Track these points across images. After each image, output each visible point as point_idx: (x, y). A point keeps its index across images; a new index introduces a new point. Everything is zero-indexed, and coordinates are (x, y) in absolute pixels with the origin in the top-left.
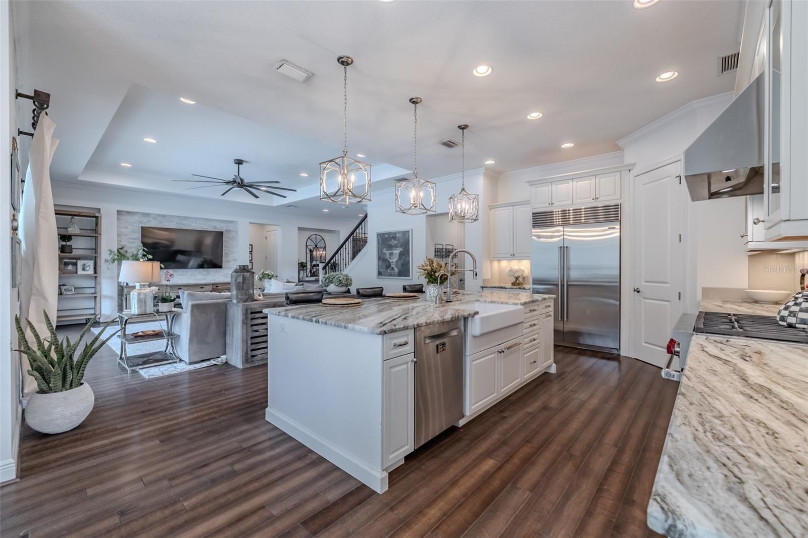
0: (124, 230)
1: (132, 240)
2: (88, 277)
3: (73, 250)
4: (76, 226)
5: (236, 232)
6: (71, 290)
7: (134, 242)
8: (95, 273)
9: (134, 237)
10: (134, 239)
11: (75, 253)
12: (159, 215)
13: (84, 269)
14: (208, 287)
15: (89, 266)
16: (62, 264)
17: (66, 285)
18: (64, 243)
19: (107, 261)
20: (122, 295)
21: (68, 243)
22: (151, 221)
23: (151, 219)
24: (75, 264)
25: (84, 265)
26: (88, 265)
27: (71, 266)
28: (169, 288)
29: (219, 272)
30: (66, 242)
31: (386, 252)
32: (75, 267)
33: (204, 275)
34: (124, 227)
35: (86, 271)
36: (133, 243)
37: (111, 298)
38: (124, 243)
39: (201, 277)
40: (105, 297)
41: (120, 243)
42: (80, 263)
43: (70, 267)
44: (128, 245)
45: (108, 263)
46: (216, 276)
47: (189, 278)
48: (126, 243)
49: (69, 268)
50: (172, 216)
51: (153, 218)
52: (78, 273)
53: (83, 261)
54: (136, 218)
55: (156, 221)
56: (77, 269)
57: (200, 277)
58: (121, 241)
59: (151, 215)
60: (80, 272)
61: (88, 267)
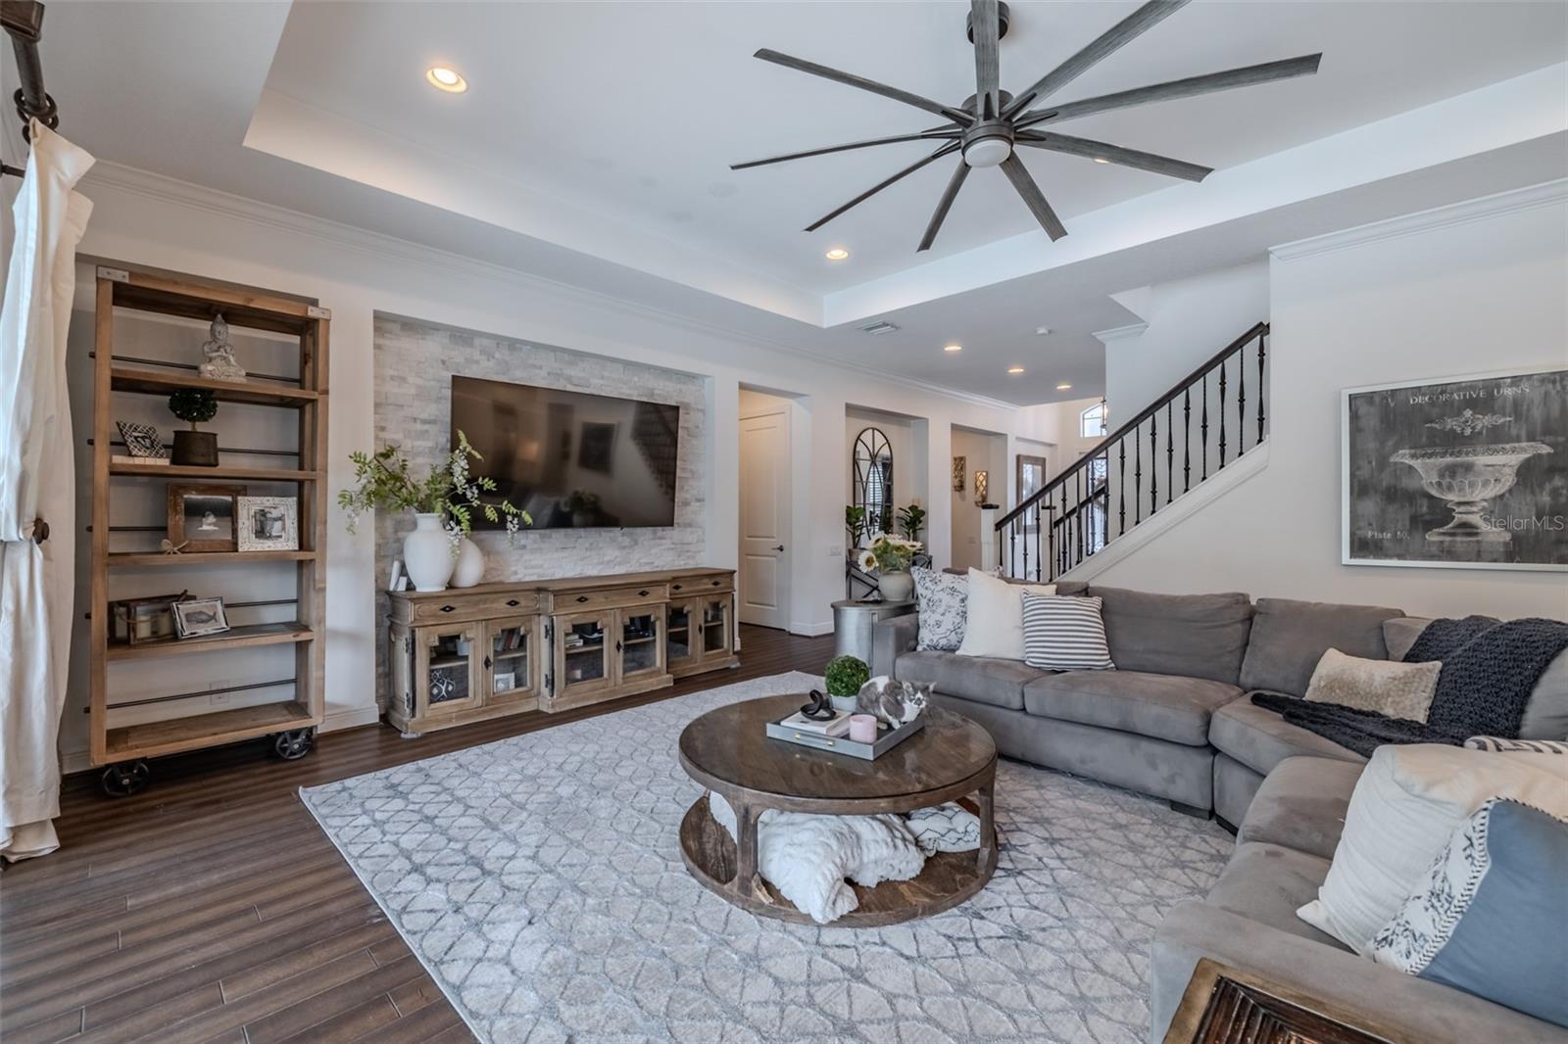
0: (392, 388)
1: (419, 426)
2: (277, 561)
3: (222, 458)
4: (232, 359)
5: (703, 411)
6: (213, 617)
7: (427, 431)
8: (303, 545)
9: (424, 416)
10: (424, 422)
11: (228, 464)
12: (499, 340)
13: (261, 533)
14: (660, 590)
15: (281, 518)
16: (176, 512)
17: (193, 598)
18: (187, 426)
19: (346, 499)
20: (393, 628)
21: (201, 427)
22: (477, 362)
23: (477, 356)
24: (229, 513)
25: (263, 513)
26: (275, 513)
27: (211, 519)
28: (551, 597)
29: (661, 538)
30: (193, 420)
31: (1417, 464)
32: (227, 522)
33: (624, 548)
34: (392, 378)
35: (270, 537)
36: (423, 434)
37: (353, 638)
38: (393, 435)
39: (617, 553)
40: (337, 634)
41: (382, 435)
42: (248, 507)
43: (209, 525)
44: (407, 444)
45: (349, 509)
46: (653, 551)
47: (582, 560)
48: (399, 436)
49: (205, 527)
50: (536, 346)
51: (482, 352)
52: (240, 550)
53: (258, 499)
54: (431, 347)
55: (491, 363)
56: (235, 532)
57: (611, 553)
58: (383, 429)
59: (477, 341)
60: (248, 543)
61: (278, 525)
